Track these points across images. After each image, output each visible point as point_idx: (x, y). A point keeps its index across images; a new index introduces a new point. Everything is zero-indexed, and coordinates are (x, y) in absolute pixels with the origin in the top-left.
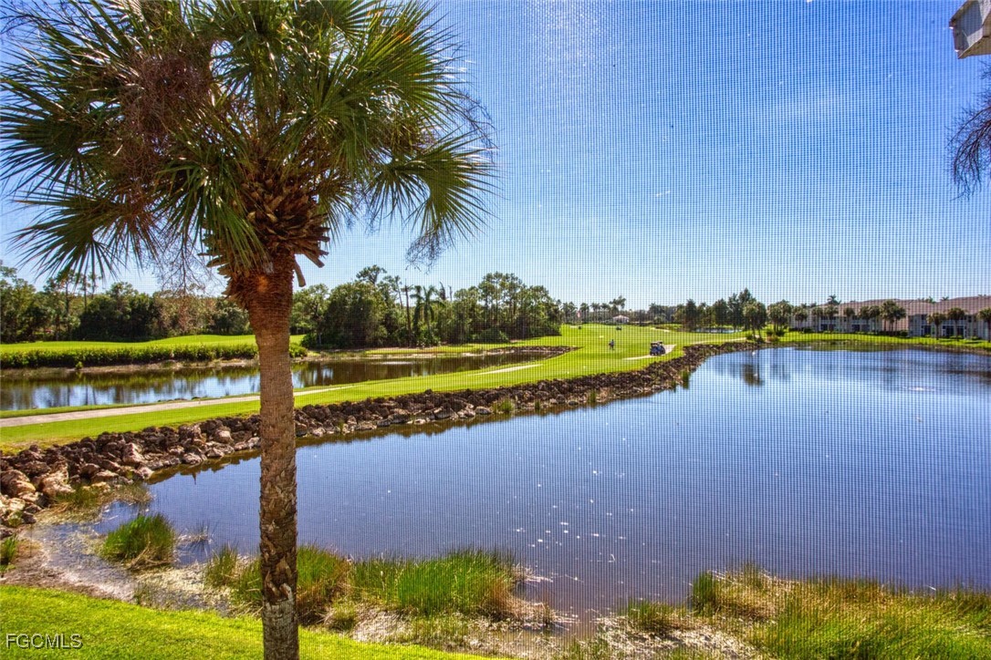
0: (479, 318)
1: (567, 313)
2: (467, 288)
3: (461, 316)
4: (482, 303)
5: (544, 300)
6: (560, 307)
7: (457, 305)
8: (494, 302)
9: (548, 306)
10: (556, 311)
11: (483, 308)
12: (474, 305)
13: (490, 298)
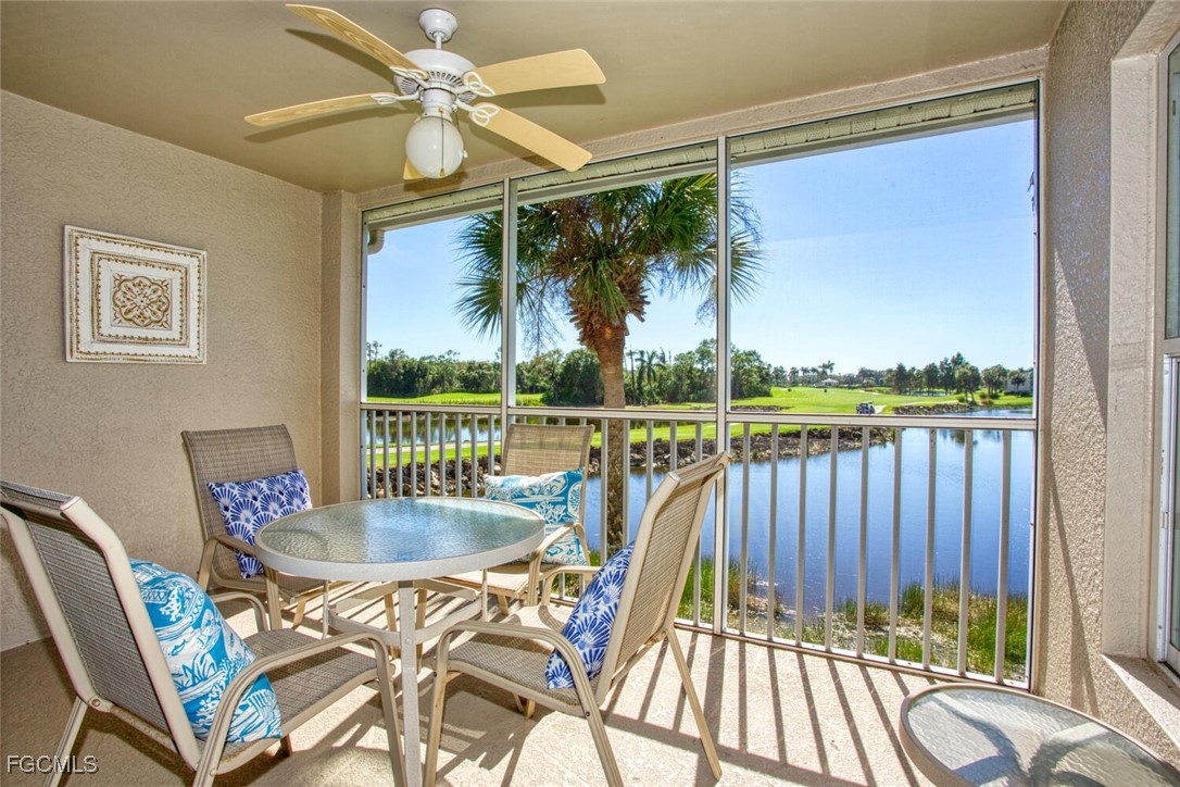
0: (696, 380)
1: (777, 377)
2: (685, 352)
3: (680, 378)
4: (699, 366)
5: (757, 364)
6: (771, 371)
7: (676, 368)
8: (710, 365)
9: (760, 369)
10: (767, 374)
11: (699, 371)
12: (691, 368)
13: (705, 361)
